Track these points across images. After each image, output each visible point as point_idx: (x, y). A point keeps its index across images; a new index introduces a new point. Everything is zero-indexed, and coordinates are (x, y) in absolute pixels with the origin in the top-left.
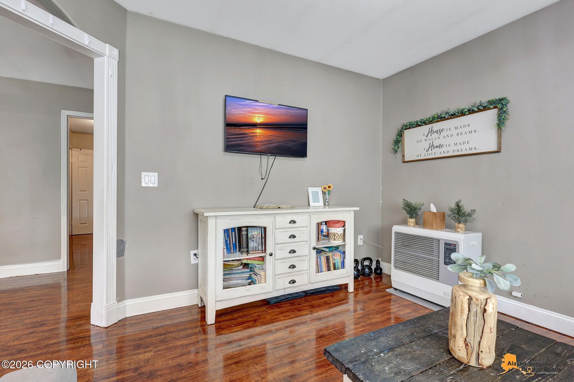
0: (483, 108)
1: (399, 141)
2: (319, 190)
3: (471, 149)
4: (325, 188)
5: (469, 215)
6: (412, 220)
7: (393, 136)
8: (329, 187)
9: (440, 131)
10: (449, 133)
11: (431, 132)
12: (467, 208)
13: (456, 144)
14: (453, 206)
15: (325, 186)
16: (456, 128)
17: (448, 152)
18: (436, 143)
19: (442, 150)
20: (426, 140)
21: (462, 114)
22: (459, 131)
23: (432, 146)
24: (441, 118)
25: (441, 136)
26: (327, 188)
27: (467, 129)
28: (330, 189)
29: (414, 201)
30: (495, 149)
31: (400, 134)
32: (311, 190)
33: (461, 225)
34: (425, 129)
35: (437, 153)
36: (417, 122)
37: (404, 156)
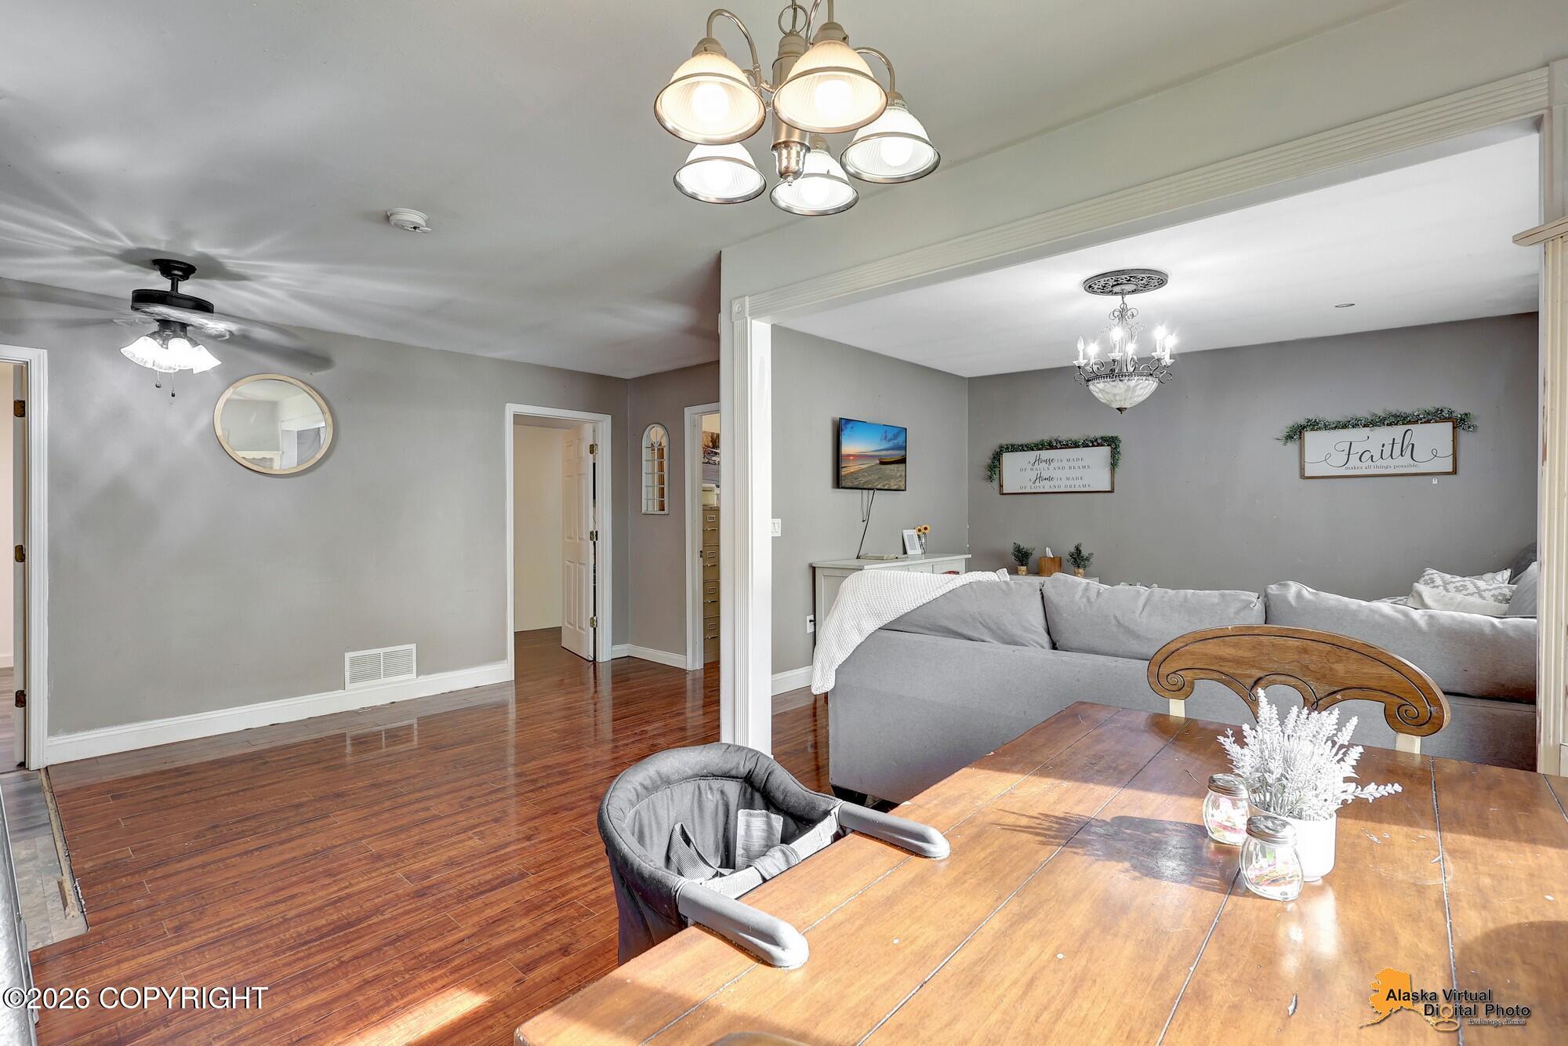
0: (1095, 443)
1: (994, 466)
2: (914, 532)
3: (1084, 486)
4: (919, 530)
5: (1087, 559)
6: (1024, 568)
7: (986, 460)
8: (926, 529)
9: (1049, 461)
10: (1060, 465)
11: (1039, 460)
12: (1085, 553)
13: (1068, 479)
14: (1073, 550)
15: (919, 527)
16: (1069, 460)
17: (1059, 486)
18: (1045, 475)
19: (1052, 483)
20: (1032, 469)
21: (1076, 445)
22: (1071, 464)
23: (1039, 478)
24: (1051, 446)
25: (1051, 467)
26: (923, 531)
27: (1080, 463)
28: (926, 531)
29: (1025, 545)
30: (1109, 489)
31: (997, 457)
32: (906, 533)
33: (1081, 571)
34: (1032, 455)
35: (1047, 486)
36: (1022, 445)
37: (1001, 486)
